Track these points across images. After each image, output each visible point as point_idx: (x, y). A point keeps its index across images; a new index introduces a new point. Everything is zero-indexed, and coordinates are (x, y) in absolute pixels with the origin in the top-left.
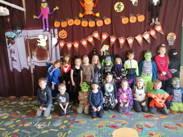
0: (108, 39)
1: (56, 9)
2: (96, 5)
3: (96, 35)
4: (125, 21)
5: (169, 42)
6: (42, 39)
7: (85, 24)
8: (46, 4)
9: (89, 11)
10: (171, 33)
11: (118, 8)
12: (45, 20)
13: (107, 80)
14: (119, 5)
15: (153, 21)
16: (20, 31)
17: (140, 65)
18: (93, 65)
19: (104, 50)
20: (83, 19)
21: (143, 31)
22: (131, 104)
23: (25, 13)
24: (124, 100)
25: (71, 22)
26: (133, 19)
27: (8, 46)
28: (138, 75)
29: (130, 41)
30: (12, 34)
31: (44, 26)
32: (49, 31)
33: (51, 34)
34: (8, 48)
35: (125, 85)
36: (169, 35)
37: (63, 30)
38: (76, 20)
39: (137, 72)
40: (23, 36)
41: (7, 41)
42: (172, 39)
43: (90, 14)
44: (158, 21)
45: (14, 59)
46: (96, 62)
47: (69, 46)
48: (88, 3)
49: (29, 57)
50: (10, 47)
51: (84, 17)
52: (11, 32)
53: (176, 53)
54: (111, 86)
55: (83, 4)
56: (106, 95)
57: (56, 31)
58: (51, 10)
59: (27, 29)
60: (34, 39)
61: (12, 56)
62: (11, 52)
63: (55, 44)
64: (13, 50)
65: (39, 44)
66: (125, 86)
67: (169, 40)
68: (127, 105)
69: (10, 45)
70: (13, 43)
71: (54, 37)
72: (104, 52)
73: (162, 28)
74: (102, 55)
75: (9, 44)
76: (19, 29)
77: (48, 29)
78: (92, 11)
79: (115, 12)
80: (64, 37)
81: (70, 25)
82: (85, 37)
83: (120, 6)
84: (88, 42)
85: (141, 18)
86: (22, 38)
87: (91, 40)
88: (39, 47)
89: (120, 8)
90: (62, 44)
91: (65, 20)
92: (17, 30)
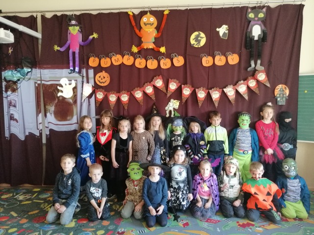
0: (179, 91)
1: (94, 37)
2: (160, 34)
3: (159, 83)
4: (207, 61)
5: (279, 99)
6: (66, 85)
7: (140, 63)
8: (77, 28)
9: (149, 44)
10: (280, 86)
11: (195, 41)
12: (74, 53)
13: (176, 160)
14: (198, 36)
15: (253, 65)
16: (30, 70)
17: (232, 135)
18: (152, 132)
19: (171, 109)
20: (138, 56)
21: (235, 80)
22: (217, 203)
23: (40, 42)
24: (204, 196)
25: (117, 60)
26: (220, 60)
27: (4, 95)
28: (227, 152)
29: (216, 95)
30: (15, 75)
31: (71, 64)
32: (80, 72)
33: (83, 77)
34: (4, 98)
35: (207, 168)
36: (277, 88)
37: (104, 72)
38: (126, 57)
39: (226, 147)
40: (34, 79)
41: (4, 87)
42: (283, 95)
43: (151, 47)
44: (261, 65)
45: (13, 117)
46: (157, 129)
47: (113, 98)
48: (146, 30)
49: (40, 115)
50: (8, 96)
51: (139, 52)
52: (12, 71)
53: (290, 120)
54: (182, 170)
55: (140, 31)
56: (174, 186)
57: (91, 72)
58: (85, 38)
59: (40, 68)
60: (52, 85)
61: (11, 112)
62: (10, 104)
63: (87, 95)
64: (13, 102)
65: (60, 94)
66: (206, 171)
67: (278, 96)
68: (209, 205)
69: (9, 93)
70: (14, 90)
71: (88, 82)
72: (170, 112)
73: (268, 75)
74: (168, 115)
75: (6, 91)
76: (27, 67)
77: (77, 69)
78: (154, 43)
79: (192, 46)
80: (104, 83)
81: (115, 63)
82: (140, 85)
83: (199, 38)
84: (145, 94)
85: (234, 59)
86: (32, 83)
87: (149, 90)
88: (61, 98)
89: (199, 41)
90: (100, 96)
91: (107, 56)
92: (23, 68)
